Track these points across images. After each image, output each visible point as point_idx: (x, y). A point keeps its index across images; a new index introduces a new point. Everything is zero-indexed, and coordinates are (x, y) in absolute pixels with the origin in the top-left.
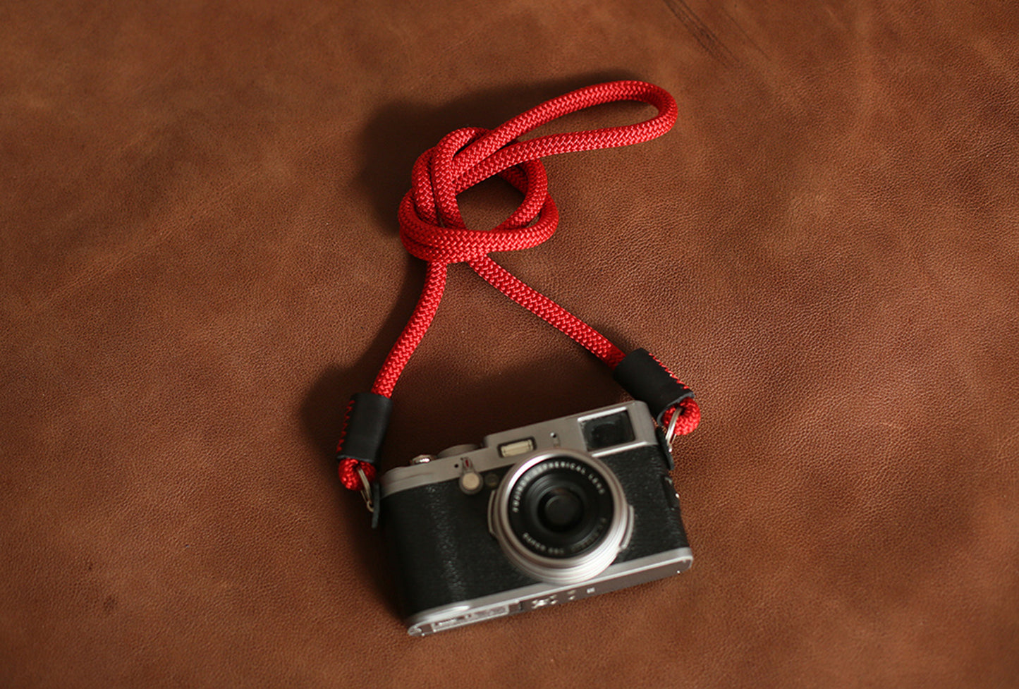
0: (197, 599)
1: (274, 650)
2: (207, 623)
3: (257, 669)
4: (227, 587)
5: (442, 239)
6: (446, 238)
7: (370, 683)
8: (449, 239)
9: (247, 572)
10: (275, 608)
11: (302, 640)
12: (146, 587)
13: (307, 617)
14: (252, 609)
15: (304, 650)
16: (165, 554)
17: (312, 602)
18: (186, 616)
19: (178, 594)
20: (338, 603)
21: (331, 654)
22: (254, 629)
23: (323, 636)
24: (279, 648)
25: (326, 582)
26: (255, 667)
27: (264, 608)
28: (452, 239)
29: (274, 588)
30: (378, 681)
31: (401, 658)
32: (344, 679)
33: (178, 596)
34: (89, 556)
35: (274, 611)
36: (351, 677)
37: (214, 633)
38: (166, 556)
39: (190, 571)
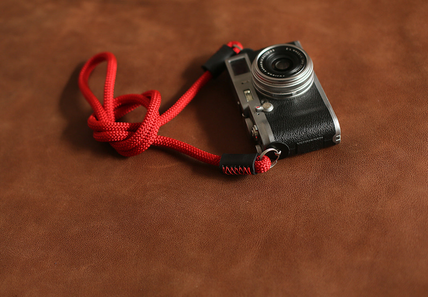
0: (75, 280)
1: (125, 276)
2: (86, 286)
3: (122, 288)
4: (86, 268)
5: (134, 142)
6: (135, 140)
7: (176, 259)
8: (136, 139)
9: (90, 258)
10: (113, 262)
11: (134, 265)
12: (48, 290)
13: (130, 256)
14: (103, 269)
15: (138, 268)
16: (48, 273)
17: (128, 250)
18: (75, 289)
19: (65, 284)
20: (139, 243)
21: (151, 261)
22: (109, 275)
23: (143, 257)
24: (126, 274)
25: (128, 239)
26: (121, 288)
27: (108, 265)
28: (137, 138)
29: (107, 256)
30: (179, 256)
31: (183, 242)
32: (164, 266)
33: (66, 285)
34: (13, 293)
35: (113, 263)
36: (167, 263)
37: (92, 288)
38: (49, 273)
39: (64, 273)
